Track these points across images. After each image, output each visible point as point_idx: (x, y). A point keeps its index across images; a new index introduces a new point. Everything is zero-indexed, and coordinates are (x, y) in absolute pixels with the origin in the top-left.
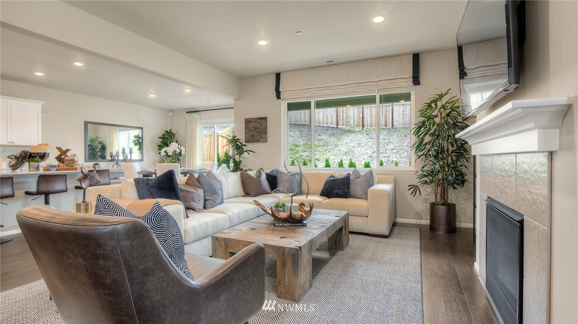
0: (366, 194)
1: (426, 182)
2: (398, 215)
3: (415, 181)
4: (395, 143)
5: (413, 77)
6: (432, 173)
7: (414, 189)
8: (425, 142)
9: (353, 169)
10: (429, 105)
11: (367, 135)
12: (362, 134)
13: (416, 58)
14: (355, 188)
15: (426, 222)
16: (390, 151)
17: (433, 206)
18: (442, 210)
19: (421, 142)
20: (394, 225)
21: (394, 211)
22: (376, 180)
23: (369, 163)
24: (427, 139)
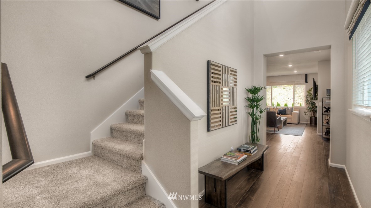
0: (291, 114)
1: (309, 111)
2: (300, 120)
3: (306, 111)
4: (300, 93)
5: (306, 81)
6: (311, 108)
7: (306, 113)
8: (309, 100)
9: (287, 107)
10: (310, 90)
11: (284, 89)
12: (281, 88)
13: (306, 75)
14: (288, 112)
15: (309, 123)
16: (297, 98)
17: (311, 118)
18: (313, 118)
19: (308, 100)
20: (299, 123)
21: (299, 120)
22: (294, 110)
23: (287, 104)
24: (309, 99)
